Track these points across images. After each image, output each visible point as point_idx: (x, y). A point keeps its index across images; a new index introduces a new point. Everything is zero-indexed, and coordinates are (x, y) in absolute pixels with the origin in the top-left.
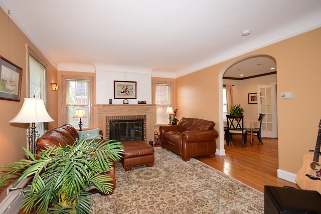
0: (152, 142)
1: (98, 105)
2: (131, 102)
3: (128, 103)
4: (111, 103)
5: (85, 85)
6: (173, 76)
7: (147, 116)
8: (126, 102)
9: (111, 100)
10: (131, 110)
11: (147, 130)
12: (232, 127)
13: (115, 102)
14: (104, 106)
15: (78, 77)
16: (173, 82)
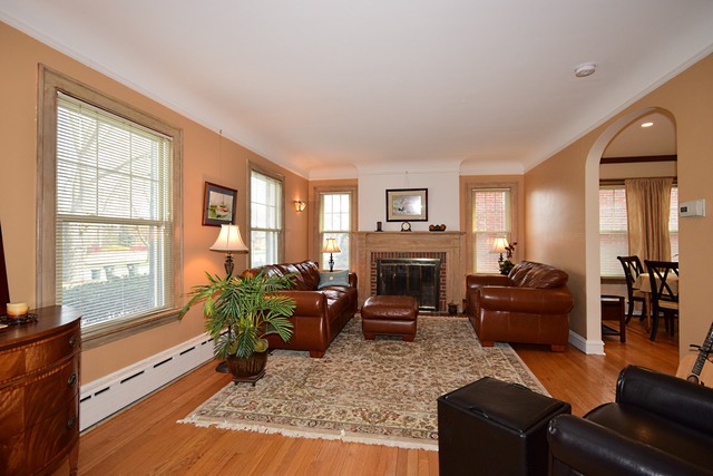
0: (455, 307)
1: (361, 233)
2: (417, 227)
3: (409, 230)
4: (379, 229)
5: (346, 198)
6: (517, 169)
7: (448, 254)
8: (406, 226)
9: (379, 224)
10: (415, 242)
11: (447, 282)
12: (665, 292)
13: (387, 227)
14: (368, 234)
15: (336, 188)
16: (517, 183)
